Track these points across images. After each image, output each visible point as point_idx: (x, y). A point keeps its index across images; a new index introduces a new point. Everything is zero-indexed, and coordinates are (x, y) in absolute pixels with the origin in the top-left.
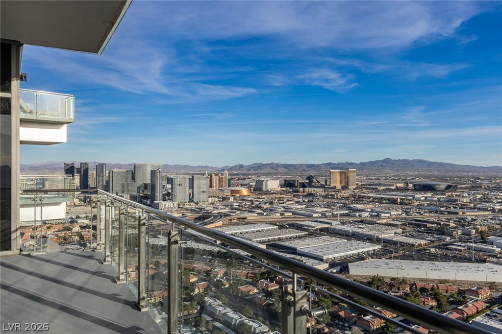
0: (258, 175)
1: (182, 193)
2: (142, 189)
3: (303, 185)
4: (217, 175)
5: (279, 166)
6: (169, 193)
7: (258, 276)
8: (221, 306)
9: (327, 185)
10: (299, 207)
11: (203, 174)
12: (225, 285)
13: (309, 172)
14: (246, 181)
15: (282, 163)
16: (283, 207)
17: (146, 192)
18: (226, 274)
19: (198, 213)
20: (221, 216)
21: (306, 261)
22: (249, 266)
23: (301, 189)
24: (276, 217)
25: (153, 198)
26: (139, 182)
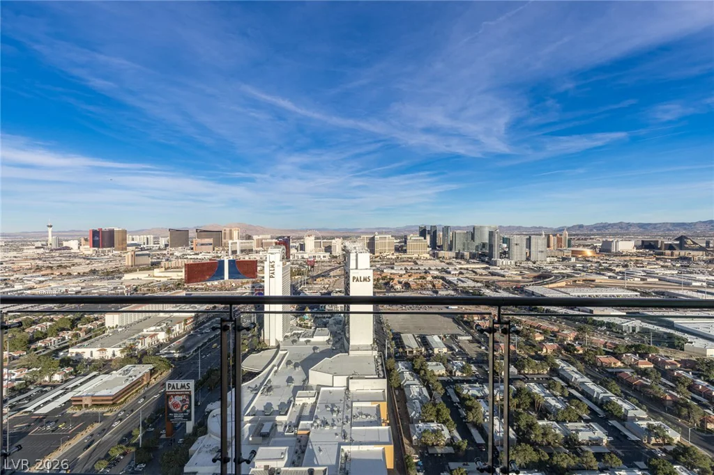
0: (603, 235)
1: (518, 252)
2: (480, 247)
3: (671, 247)
4: (554, 235)
5: (631, 225)
6: (505, 251)
7: (623, 350)
8: (576, 373)
9: (709, 247)
10: (668, 272)
11: (541, 235)
12: (579, 351)
13: (676, 232)
14: (589, 242)
15: (635, 222)
16: (643, 271)
17: (484, 250)
18: (576, 339)
19: (535, 271)
20: (564, 277)
21: (693, 341)
22: (605, 333)
23: (668, 252)
24: (634, 282)
25: (491, 255)
26: (478, 242)
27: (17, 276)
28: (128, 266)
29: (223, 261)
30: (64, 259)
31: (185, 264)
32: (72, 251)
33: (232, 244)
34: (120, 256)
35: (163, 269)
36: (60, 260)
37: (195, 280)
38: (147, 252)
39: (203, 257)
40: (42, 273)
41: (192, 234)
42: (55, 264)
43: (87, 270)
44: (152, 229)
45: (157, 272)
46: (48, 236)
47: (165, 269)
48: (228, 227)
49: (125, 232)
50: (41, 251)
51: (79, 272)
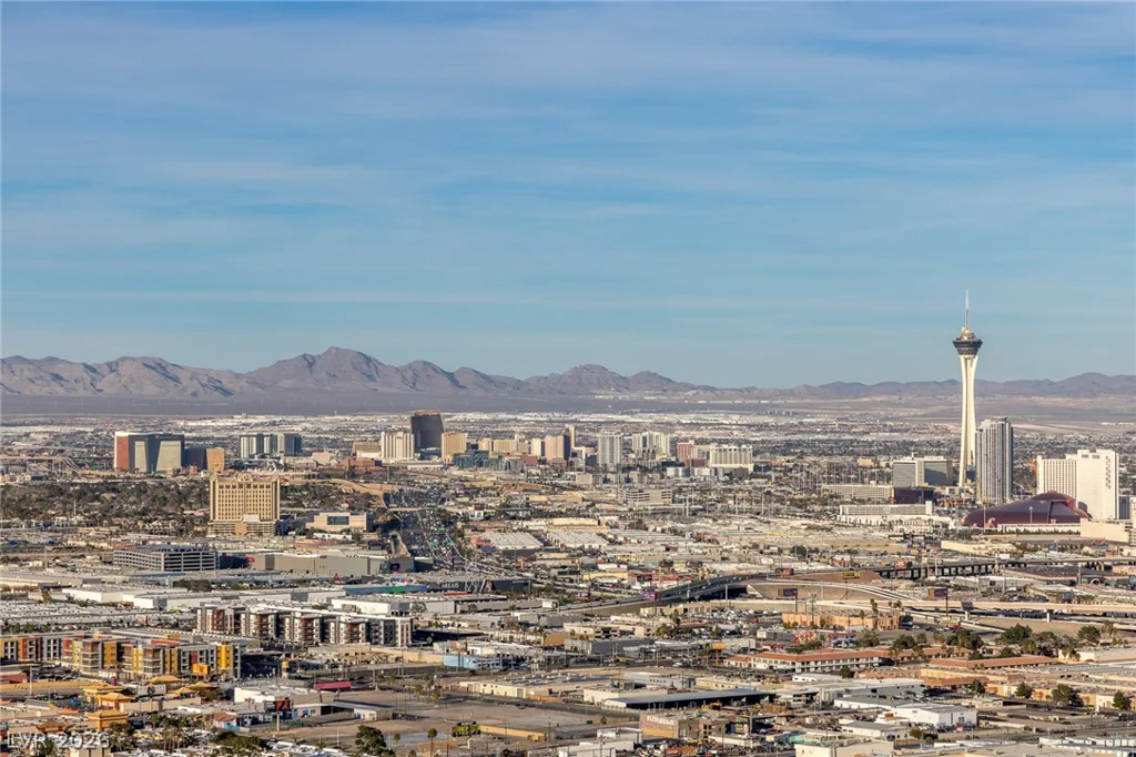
27: (805, 681)
30: (1040, 587)
32: (1086, 530)
36: (1021, 594)
40: (933, 673)
42: (991, 614)
46: (956, 416)
50: (924, 517)
51: (1124, 689)
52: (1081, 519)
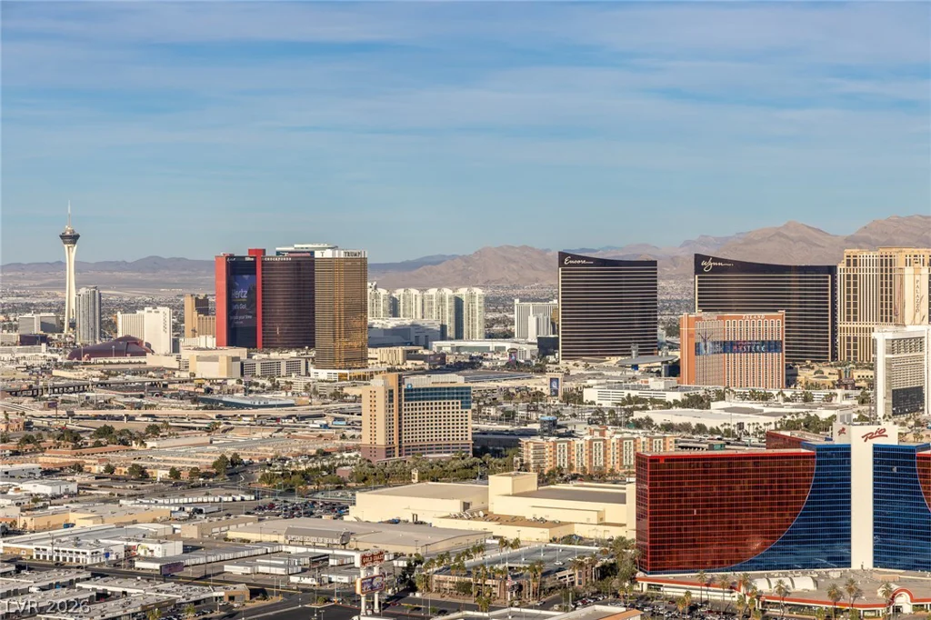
28: (373, 449)
29: (845, 452)
30: (120, 399)
31: (638, 456)
32: (150, 361)
33: (894, 346)
34: (338, 396)
35: (530, 480)
36: (107, 404)
37: (687, 556)
38: (457, 380)
39: (734, 420)
40: (48, 459)
41: (675, 285)
42: (85, 419)
43: (206, 460)
44: (479, 253)
45: (500, 490)
46: (62, 286)
47: (544, 479)
48: (873, 245)
49: (357, 269)
50: (41, 354)
51: (177, 465)
52: (147, 354)
